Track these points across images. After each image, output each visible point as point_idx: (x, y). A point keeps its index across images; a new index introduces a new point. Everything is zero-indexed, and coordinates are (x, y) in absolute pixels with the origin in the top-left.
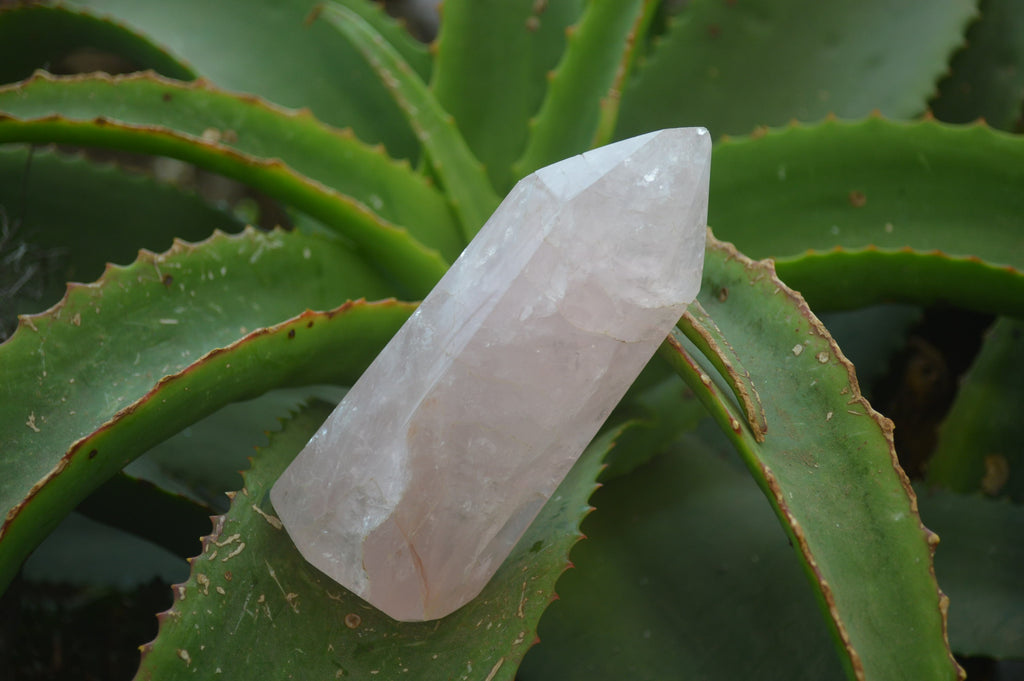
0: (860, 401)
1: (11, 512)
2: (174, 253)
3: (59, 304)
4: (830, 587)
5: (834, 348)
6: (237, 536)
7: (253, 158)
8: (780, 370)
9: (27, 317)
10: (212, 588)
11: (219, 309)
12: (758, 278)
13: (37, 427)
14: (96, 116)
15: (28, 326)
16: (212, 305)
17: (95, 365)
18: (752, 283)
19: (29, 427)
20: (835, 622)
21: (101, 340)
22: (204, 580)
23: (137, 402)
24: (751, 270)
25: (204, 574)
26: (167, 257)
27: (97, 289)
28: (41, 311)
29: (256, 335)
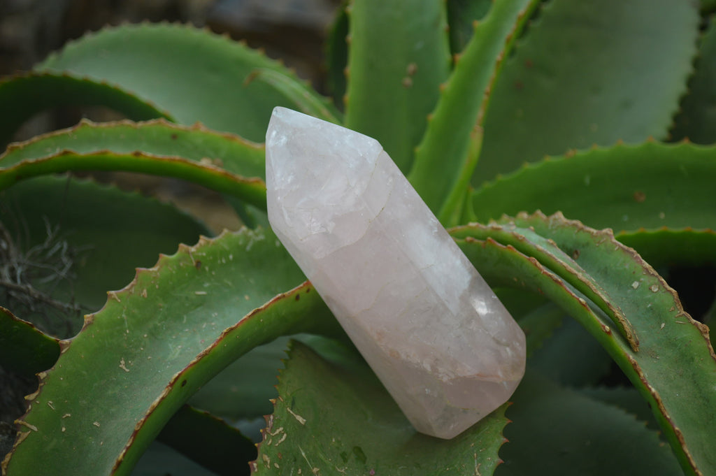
0: (684, 315)
1: (138, 424)
2: (201, 245)
3: (132, 283)
4: (680, 431)
5: (662, 282)
6: (281, 429)
7: (240, 177)
8: (624, 299)
9: (113, 292)
10: (272, 464)
11: (230, 283)
12: (602, 241)
13: (127, 368)
14: (134, 150)
15: (115, 299)
16: (226, 281)
17: (159, 325)
18: (597, 245)
19: (121, 368)
20: (686, 455)
21: (160, 307)
22: (266, 458)
23: (210, 347)
24: (596, 237)
25: (266, 454)
26: (197, 249)
27: (155, 272)
28: (120, 289)
29: (279, 298)
